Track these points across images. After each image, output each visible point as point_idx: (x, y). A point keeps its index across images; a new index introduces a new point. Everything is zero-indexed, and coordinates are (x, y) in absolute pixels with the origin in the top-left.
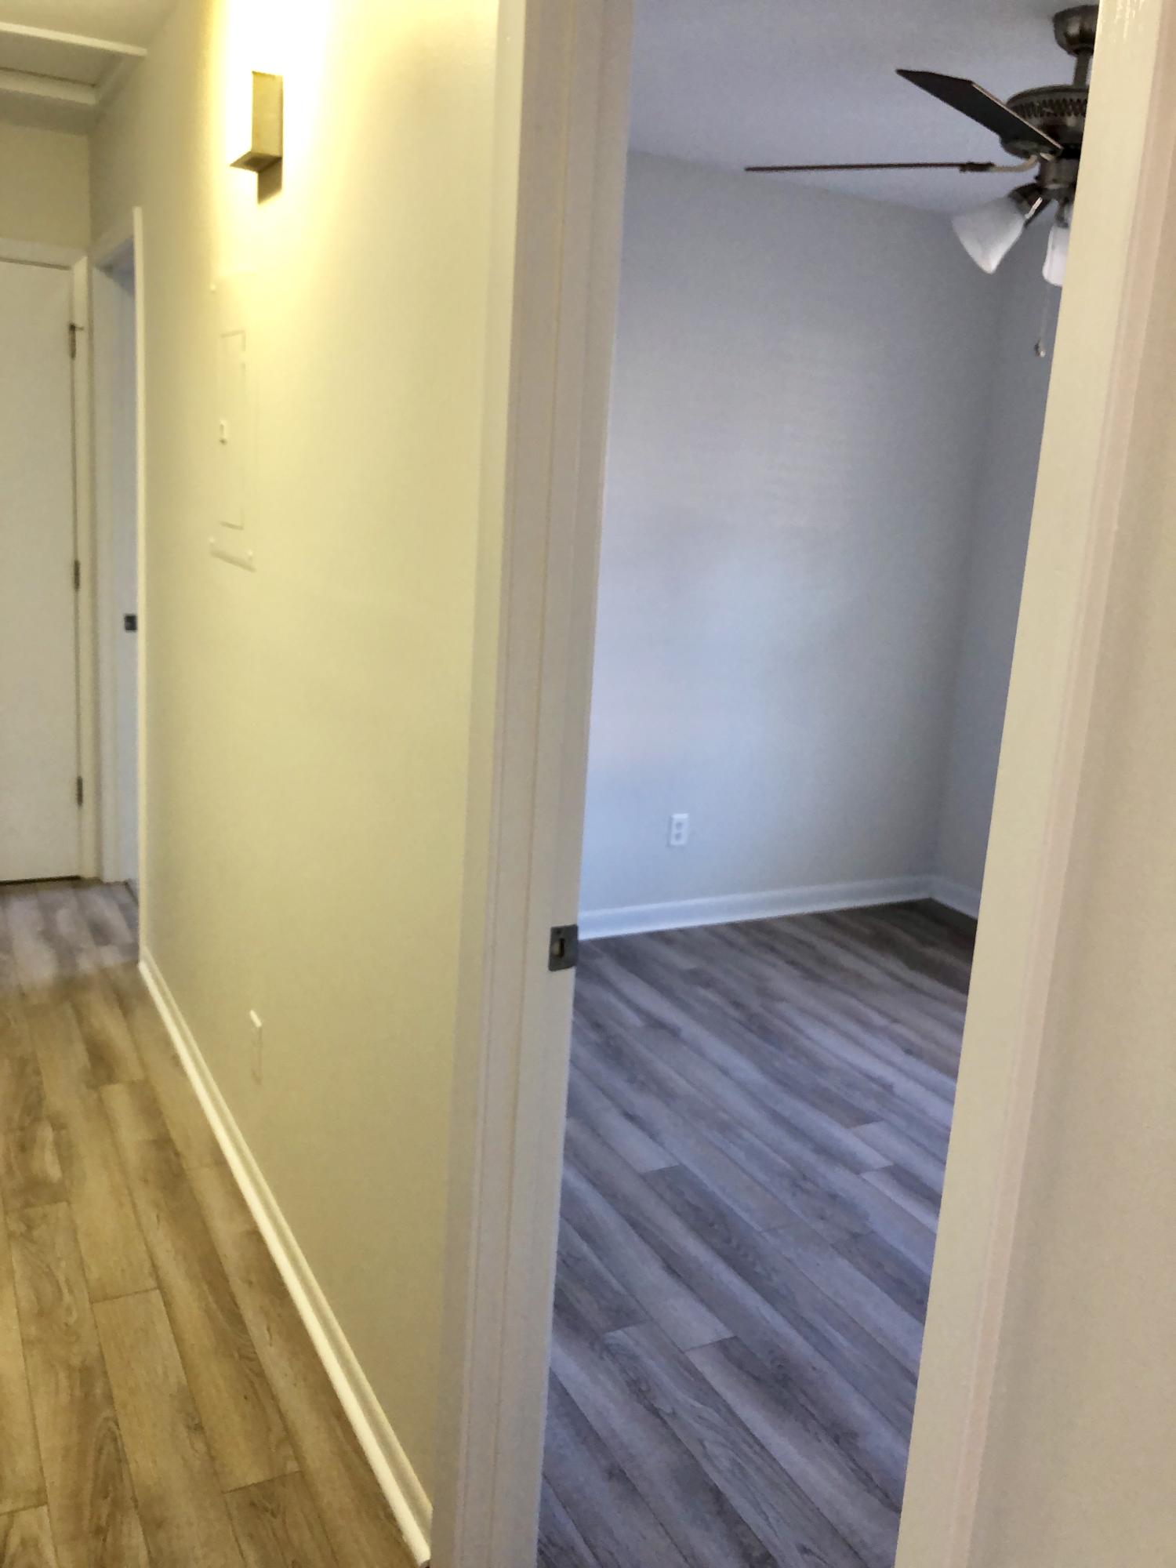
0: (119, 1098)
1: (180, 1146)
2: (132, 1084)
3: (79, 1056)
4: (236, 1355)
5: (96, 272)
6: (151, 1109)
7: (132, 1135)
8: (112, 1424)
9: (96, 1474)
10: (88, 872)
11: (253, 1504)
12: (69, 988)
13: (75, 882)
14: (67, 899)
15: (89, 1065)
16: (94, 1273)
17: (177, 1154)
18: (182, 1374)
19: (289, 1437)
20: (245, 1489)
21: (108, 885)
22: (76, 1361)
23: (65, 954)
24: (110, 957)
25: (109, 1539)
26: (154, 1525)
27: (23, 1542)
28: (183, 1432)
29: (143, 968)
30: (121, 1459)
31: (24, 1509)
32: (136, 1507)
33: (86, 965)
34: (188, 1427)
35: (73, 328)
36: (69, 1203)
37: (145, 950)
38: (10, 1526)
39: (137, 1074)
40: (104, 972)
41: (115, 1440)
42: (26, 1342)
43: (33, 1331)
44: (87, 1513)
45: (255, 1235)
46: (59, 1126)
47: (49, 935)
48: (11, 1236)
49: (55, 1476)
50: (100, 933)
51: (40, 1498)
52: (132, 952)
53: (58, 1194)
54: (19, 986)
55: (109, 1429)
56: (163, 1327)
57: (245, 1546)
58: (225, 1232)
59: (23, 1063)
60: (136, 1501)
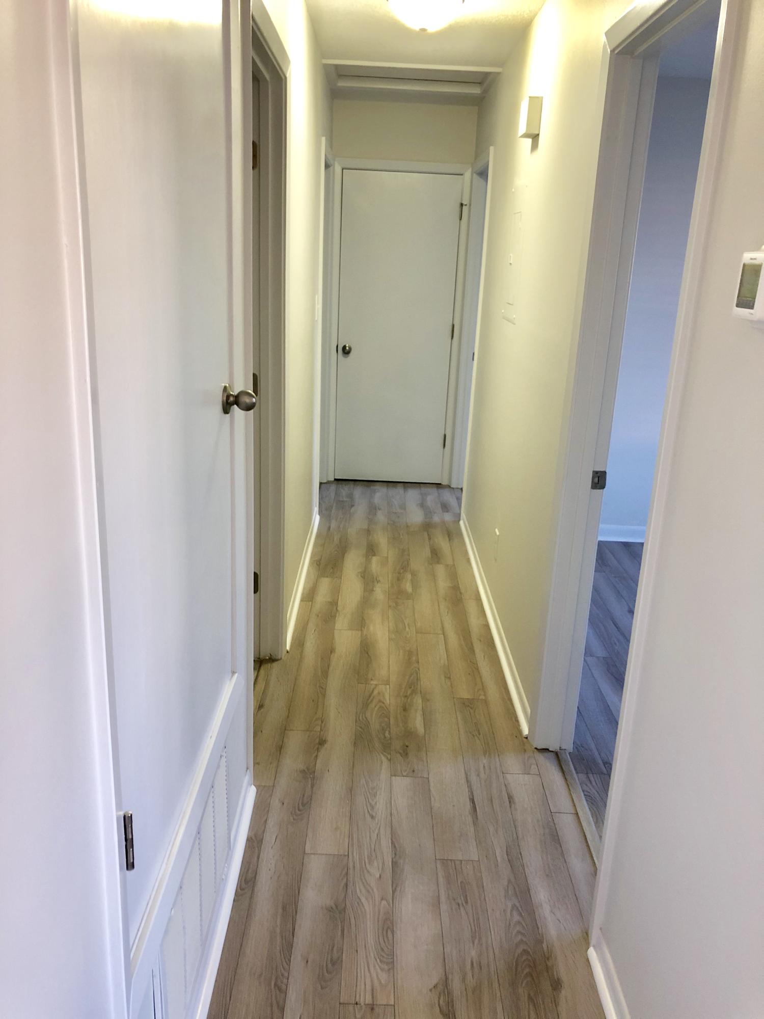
0: (440, 570)
1: (463, 591)
2: (447, 565)
3: (427, 552)
4: (469, 661)
5: (475, 176)
6: (453, 575)
7: (443, 583)
8: (417, 670)
9: (408, 682)
10: (445, 483)
11: (464, 704)
12: (427, 527)
13: (439, 485)
14: (434, 491)
15: (430, 556)
16: (419, 625)
17: (461, 593)
18: (447, 661)
19: (484, 688)
20: (463, 699)
21: (453, 488)
22: (408, 648)
23: (428, 513)
24: (448, 517)
25: (409, 700)
26: (425, 700)
27: (379, 693)
28: (443, 678)
29: (461, 523)
30: (418, 679)
31: (381, 684)
32: (421, 693)
33: (436, 519)
34: (445, 677)
35: (462, 205)
36: (413, 600)
37: (463, 515)
38: (375, 688)
39: (450, 562)
40: (443, 522)
41: (417, 674)
42: (390, 639)
43: (393, 636)
44: (403, 690)
45: (487, 626)
46: (414, 574)
47: (422, 505)
48: (390, 606)
49: (393, 678)
50: (445, 507)
51: (387, 683)
52: (458, 517)
53: (408, 597)
54: (407, 523)
55: (416, 670)
56: (442, 647)
57: (458, 713)
58: (474, 622)
59: (403, 551)
60: (421, 691)
